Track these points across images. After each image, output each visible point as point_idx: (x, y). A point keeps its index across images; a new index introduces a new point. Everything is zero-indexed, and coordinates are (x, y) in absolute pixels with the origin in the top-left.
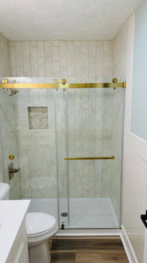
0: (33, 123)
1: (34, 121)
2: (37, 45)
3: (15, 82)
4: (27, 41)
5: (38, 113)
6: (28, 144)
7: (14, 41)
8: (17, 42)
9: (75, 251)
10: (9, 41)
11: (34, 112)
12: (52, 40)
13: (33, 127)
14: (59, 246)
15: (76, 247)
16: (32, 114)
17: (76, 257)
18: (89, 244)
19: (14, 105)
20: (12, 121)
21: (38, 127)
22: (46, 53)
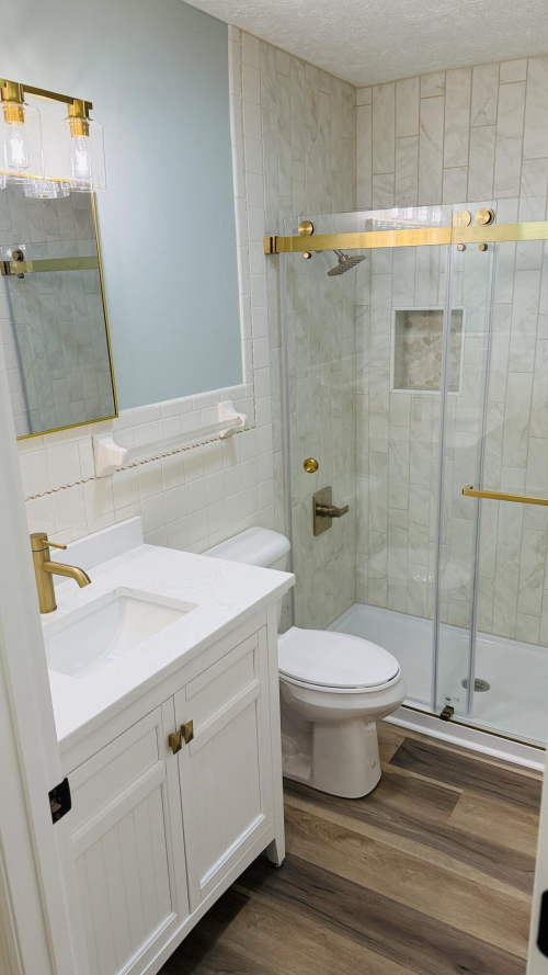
0: (415, 368)
1: (417, 362)
2: (444, 88)
3: (369, 226)
4: (414, 77)
5: (435, 335)
6: (387, 437)
7: (371, 86)
8: (381, 85)
9: (460, 791)
10: (354, 88)
11: (420, 329)
12: (500, 62)
13: (411, 382)
14: (420, 761)
15: (471, 782)
16: (413, 336)
17: (457, 808)
18: (518, 789)
19: (355, 306)
20: (340, 357)
21: (428, 382)
22: (475, 112)
